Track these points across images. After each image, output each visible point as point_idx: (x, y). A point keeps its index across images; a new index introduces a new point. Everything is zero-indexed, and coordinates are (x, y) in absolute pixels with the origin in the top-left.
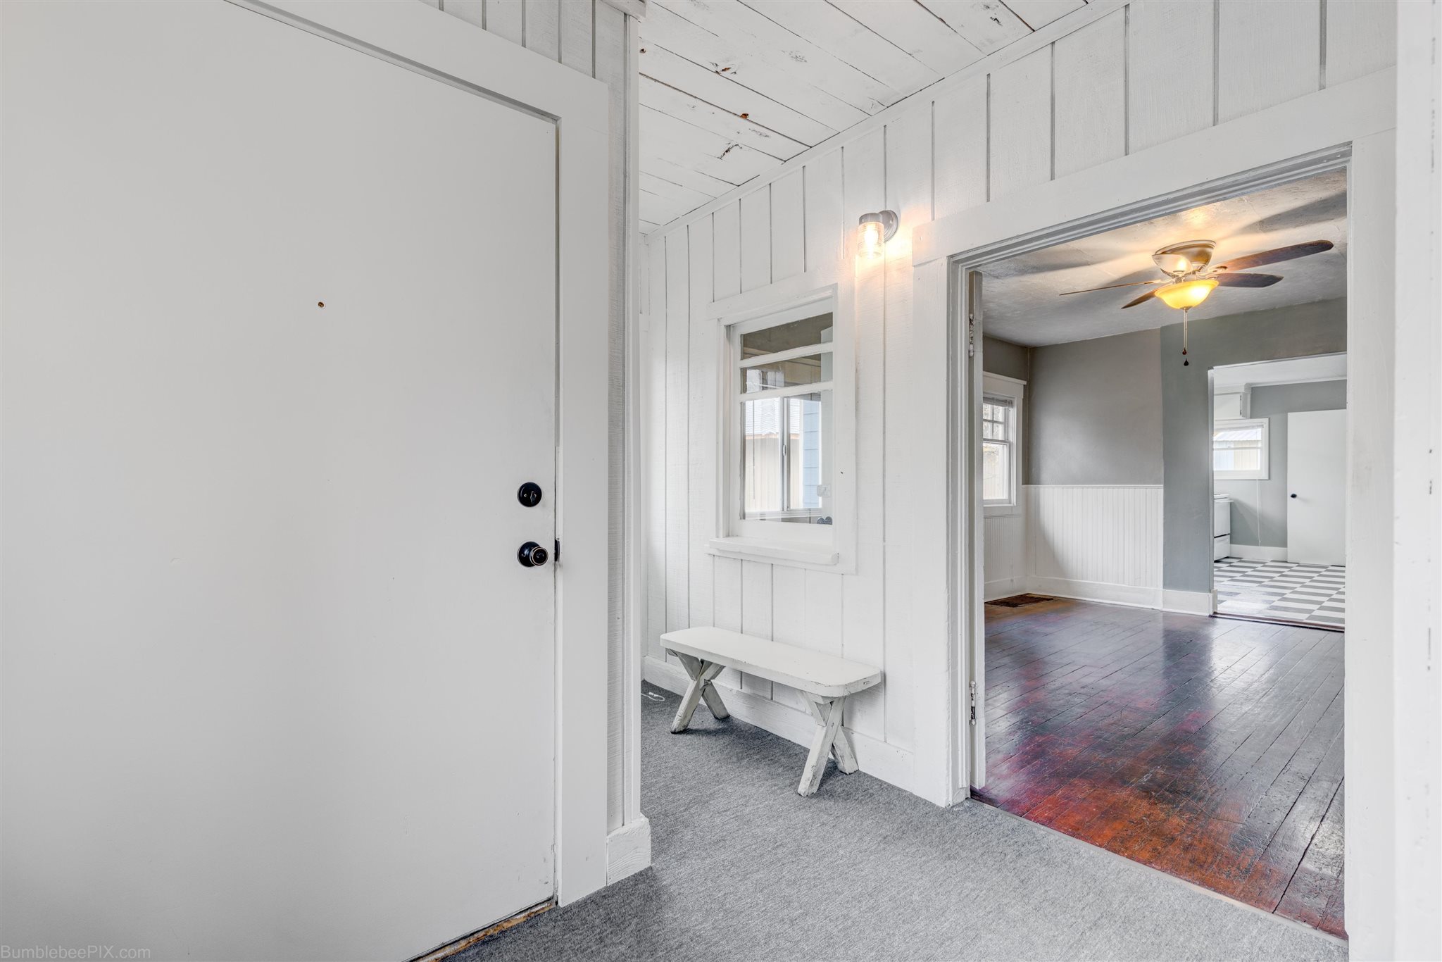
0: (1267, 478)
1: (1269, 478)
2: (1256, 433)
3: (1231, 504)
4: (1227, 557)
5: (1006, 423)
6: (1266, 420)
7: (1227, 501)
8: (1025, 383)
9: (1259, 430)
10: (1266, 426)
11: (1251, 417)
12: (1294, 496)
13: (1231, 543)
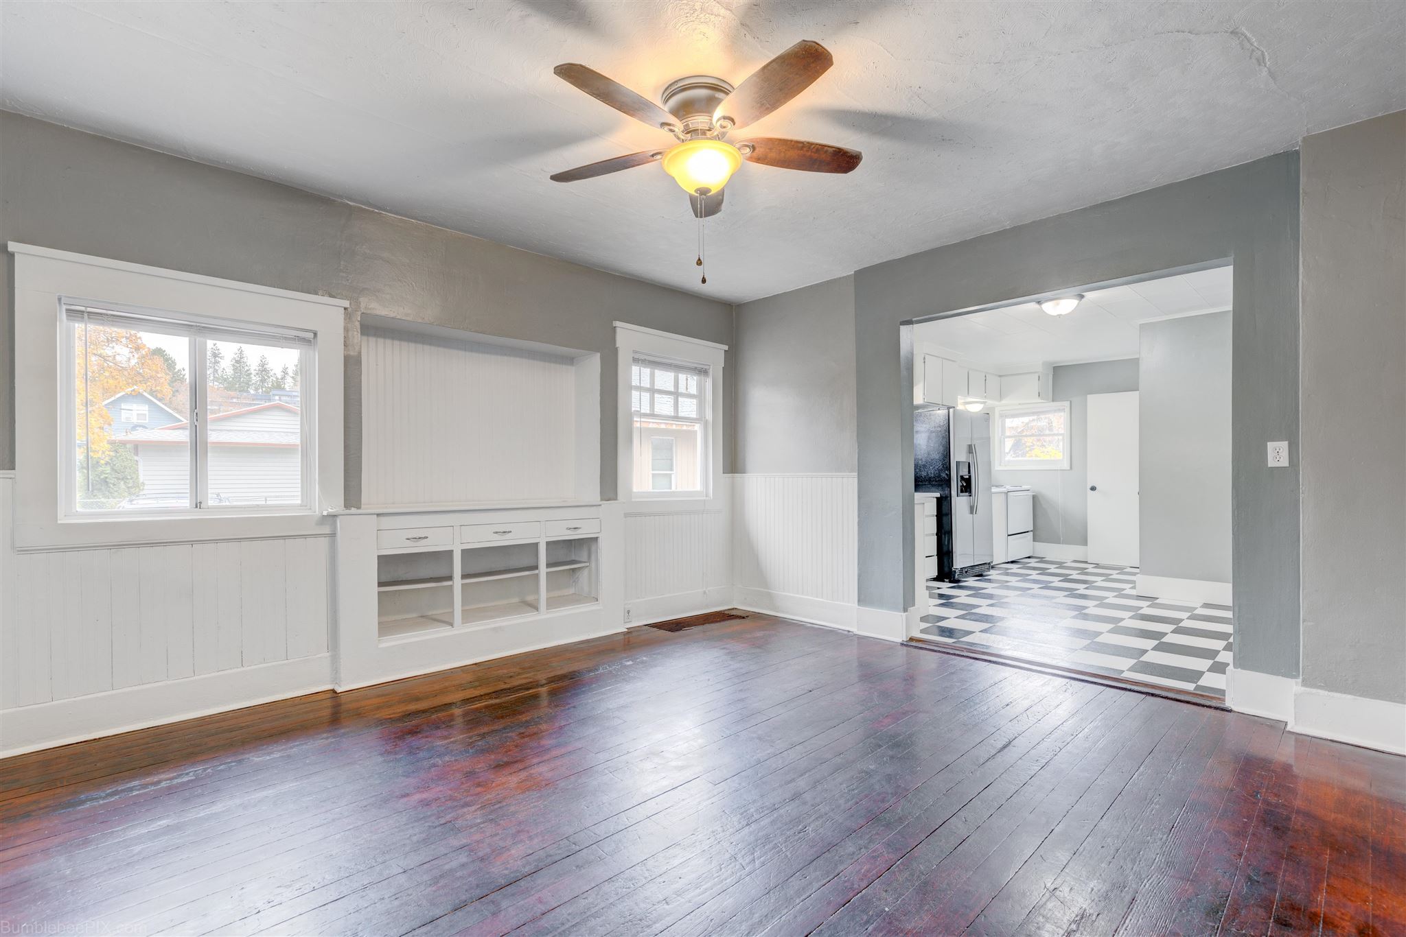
0: (1069, 468)
1: (1071, 468)
2: (1058, 419)
3: (1034, 497)
4: (1029, 557)
5: (700, 397)
6: (1067, 404)
7: (1030, 493)
8: (726, 348)
9: (1062, 414)
10: (1068, 409)
11: (1053, 401)
12: (1093, 489)
13: (1034, 540)
